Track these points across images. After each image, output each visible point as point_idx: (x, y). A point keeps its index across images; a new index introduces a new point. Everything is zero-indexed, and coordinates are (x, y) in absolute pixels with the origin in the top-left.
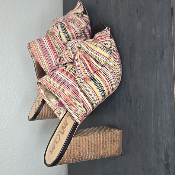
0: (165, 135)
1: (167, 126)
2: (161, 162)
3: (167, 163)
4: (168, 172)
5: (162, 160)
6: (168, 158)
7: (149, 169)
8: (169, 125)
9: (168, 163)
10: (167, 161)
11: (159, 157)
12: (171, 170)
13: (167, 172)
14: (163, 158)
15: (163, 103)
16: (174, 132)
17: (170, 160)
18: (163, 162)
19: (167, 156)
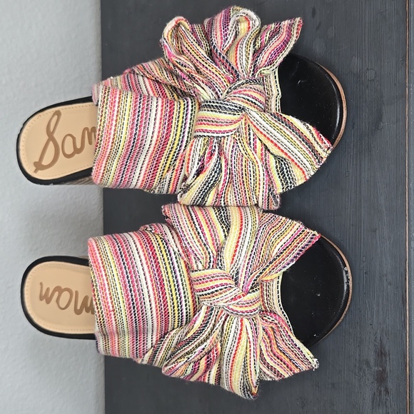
0: (378, 305)
1: (385, 286)
2: (365, 367)
3: (381, 369)
4: (382, 389)
5: (368, 363)
6: (384, 358)
7: (333, 384)
8: (390, 284)
9: (384, 370)
10: (382, 366)
11: (359, 355)
12: (390, 385)
13: (381, 391)
14: (372, 358)
15: (375, 231)
16: (401, 298)
17: (388, 363)
18: (371, 368)
19: (381, 354)
